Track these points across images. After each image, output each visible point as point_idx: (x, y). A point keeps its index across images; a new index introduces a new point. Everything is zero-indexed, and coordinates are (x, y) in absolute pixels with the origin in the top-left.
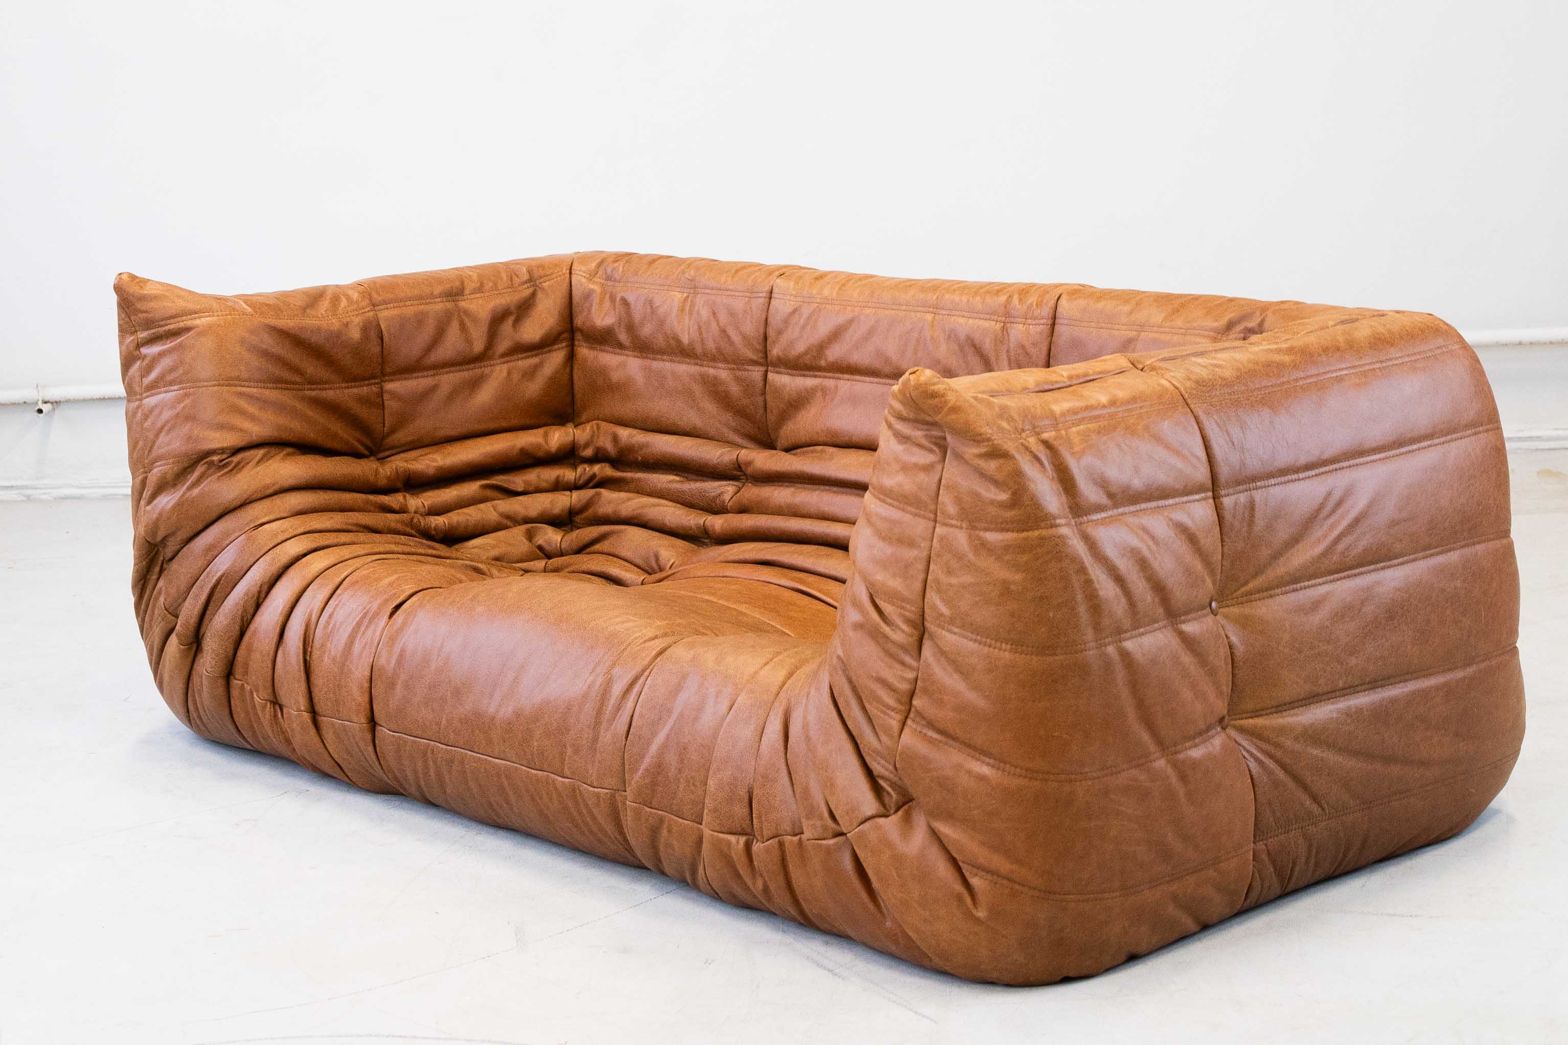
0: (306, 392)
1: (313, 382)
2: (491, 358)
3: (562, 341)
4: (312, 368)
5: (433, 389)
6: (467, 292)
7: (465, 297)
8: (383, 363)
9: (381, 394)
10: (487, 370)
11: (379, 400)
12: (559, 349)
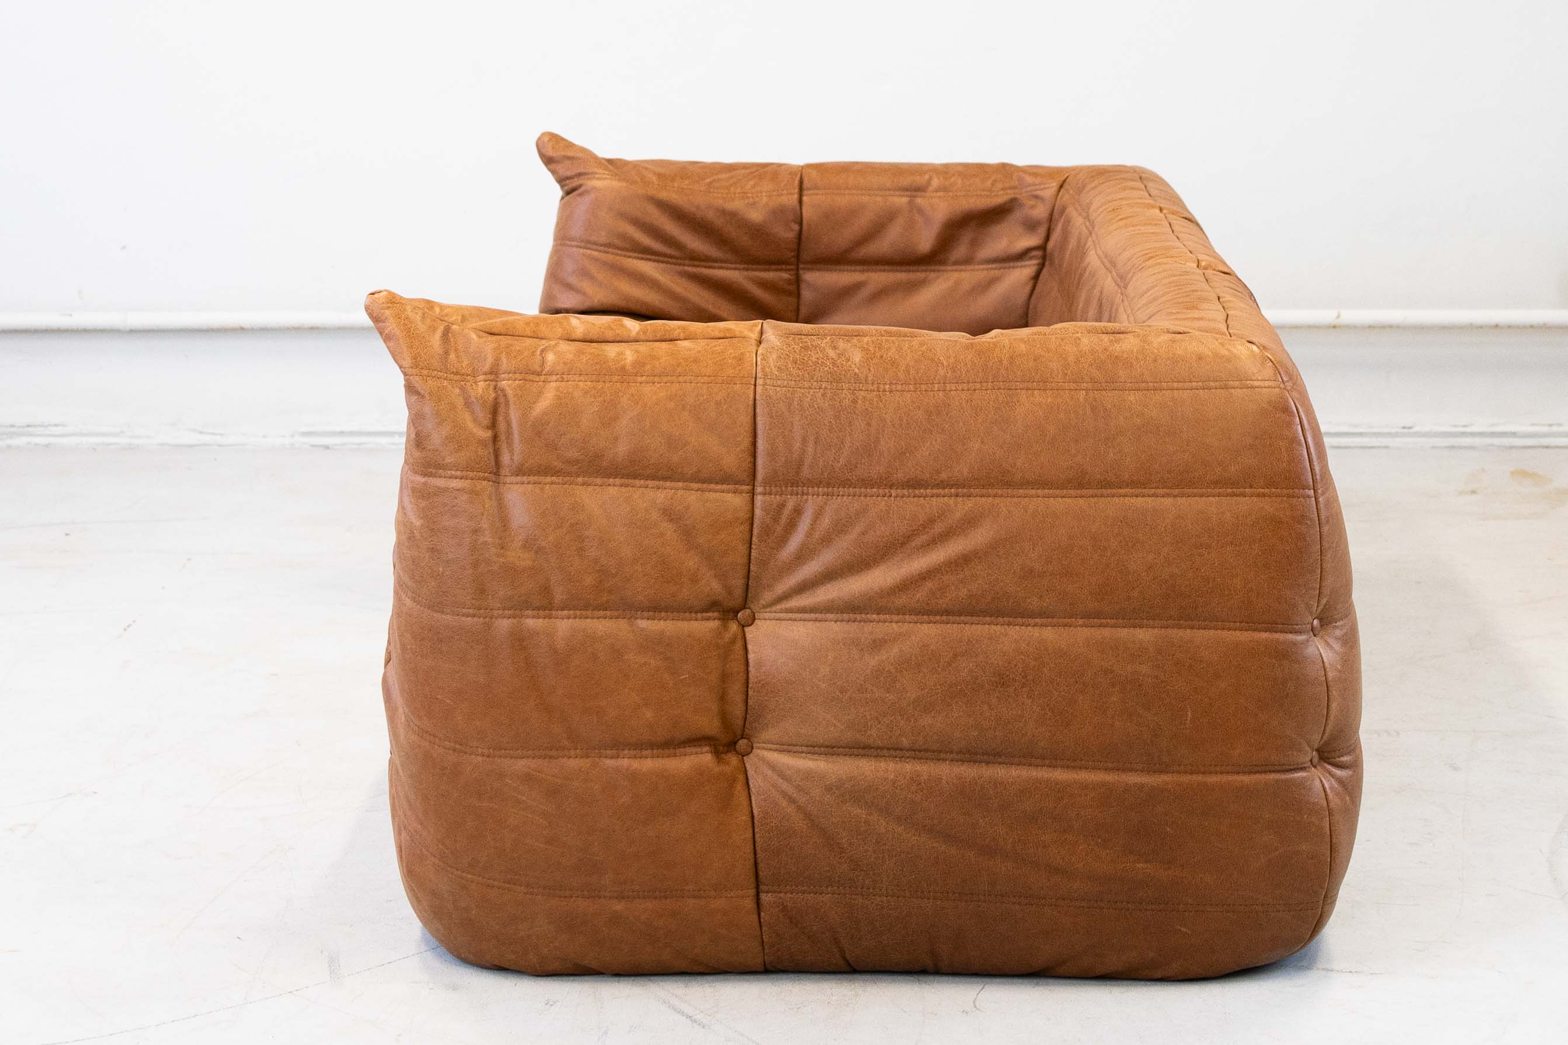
0: (686, 268)
1: (695, 258)
2: (943, 262)
3: (1031, 258)
4: (694, 243)
5: (858, 286)
6: (931, 188)
7: (927, 194)
8: (798, 250)
9: (798, 281)
10: (932, 275)
11: (793, 288)
12: (1029, 266)
